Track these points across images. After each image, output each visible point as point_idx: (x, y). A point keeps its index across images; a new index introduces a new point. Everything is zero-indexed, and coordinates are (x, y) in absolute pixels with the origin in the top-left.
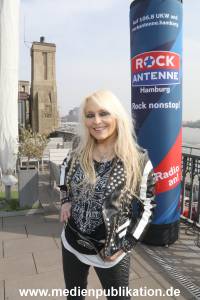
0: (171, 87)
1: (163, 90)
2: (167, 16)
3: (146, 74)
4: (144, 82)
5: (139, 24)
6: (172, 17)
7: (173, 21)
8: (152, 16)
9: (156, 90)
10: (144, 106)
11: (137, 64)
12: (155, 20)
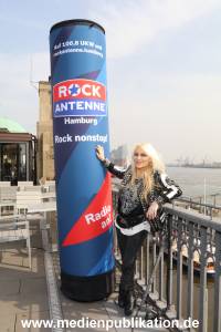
0: (98, 118)
1: (90, 121)
2: (92, 44)
3: (72, 103)
4: (69, 112)
5: (62, 49)
6: (97, 47)
7: (98, 50)
8: (77, 43)
9: (82, 121)
10: (69, 139)
11: (60, 92)
12: (79, 47)
